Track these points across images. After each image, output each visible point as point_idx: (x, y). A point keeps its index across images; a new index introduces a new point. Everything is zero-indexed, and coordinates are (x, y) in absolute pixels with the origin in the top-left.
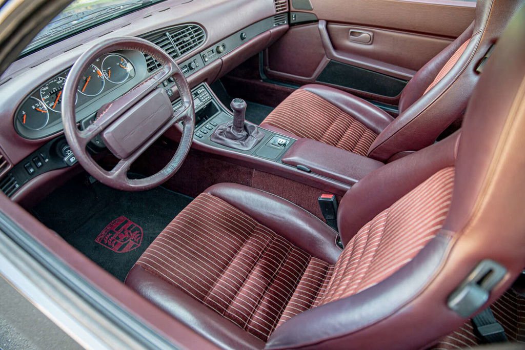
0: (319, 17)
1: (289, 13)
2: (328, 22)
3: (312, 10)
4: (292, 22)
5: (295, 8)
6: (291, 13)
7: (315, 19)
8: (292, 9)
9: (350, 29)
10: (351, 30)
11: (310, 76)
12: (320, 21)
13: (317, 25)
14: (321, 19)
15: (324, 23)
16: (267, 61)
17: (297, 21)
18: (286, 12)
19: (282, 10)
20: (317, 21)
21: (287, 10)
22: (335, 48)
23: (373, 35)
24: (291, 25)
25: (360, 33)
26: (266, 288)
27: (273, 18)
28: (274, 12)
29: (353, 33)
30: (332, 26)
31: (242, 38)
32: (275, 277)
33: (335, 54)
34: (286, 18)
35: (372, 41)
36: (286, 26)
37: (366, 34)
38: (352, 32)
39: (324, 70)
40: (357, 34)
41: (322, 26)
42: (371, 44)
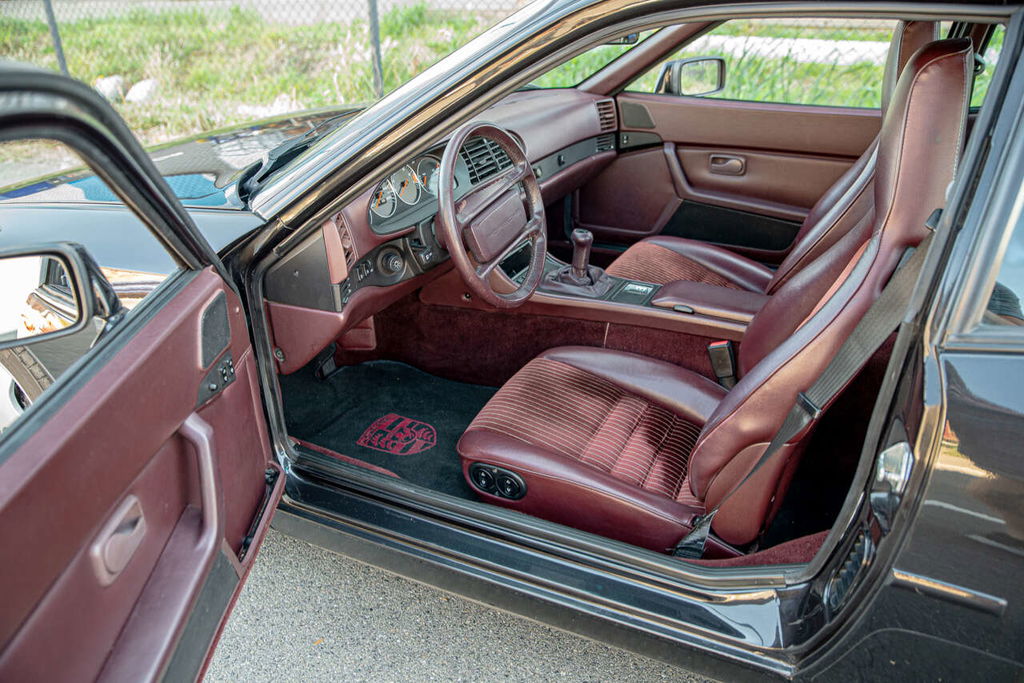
0: (664, 139)
1: (617, 134)
2: (678, 145)
3: (653, 127)
4: (622, 146)
5: (628, 126)
6: (621, 134)
7: (658, 140)
8: (623, 127)
9: (710, 154)
10: (712, 156)
11: (650, 230)
12: (666, 145)
13: (661, 151)
14: (668, 141)
15: (672, 146)
16: (578, 210)
17: (629, 145)
18: (614, 132)
19: (608, 128)
20: (661, 144)
21: (616, 129)
22: (691, 183)
23: (746, 162)
24: (620, 151)
25: (726, 160)
26: (655, 456)
27: (595, 139)
28: (599, 131)
29: (715, 160)
30: (684, 151)
31: (560, 163)
32: (662, 445)
33: (690, 191)
34: (613, 141)
35: (744, 170)
36: (613, 153)
37: (736, 162)
38: (714, 158)
39: (674, 217)
40: (721, 161)
41: (669, 151)
42: (742, 175)
